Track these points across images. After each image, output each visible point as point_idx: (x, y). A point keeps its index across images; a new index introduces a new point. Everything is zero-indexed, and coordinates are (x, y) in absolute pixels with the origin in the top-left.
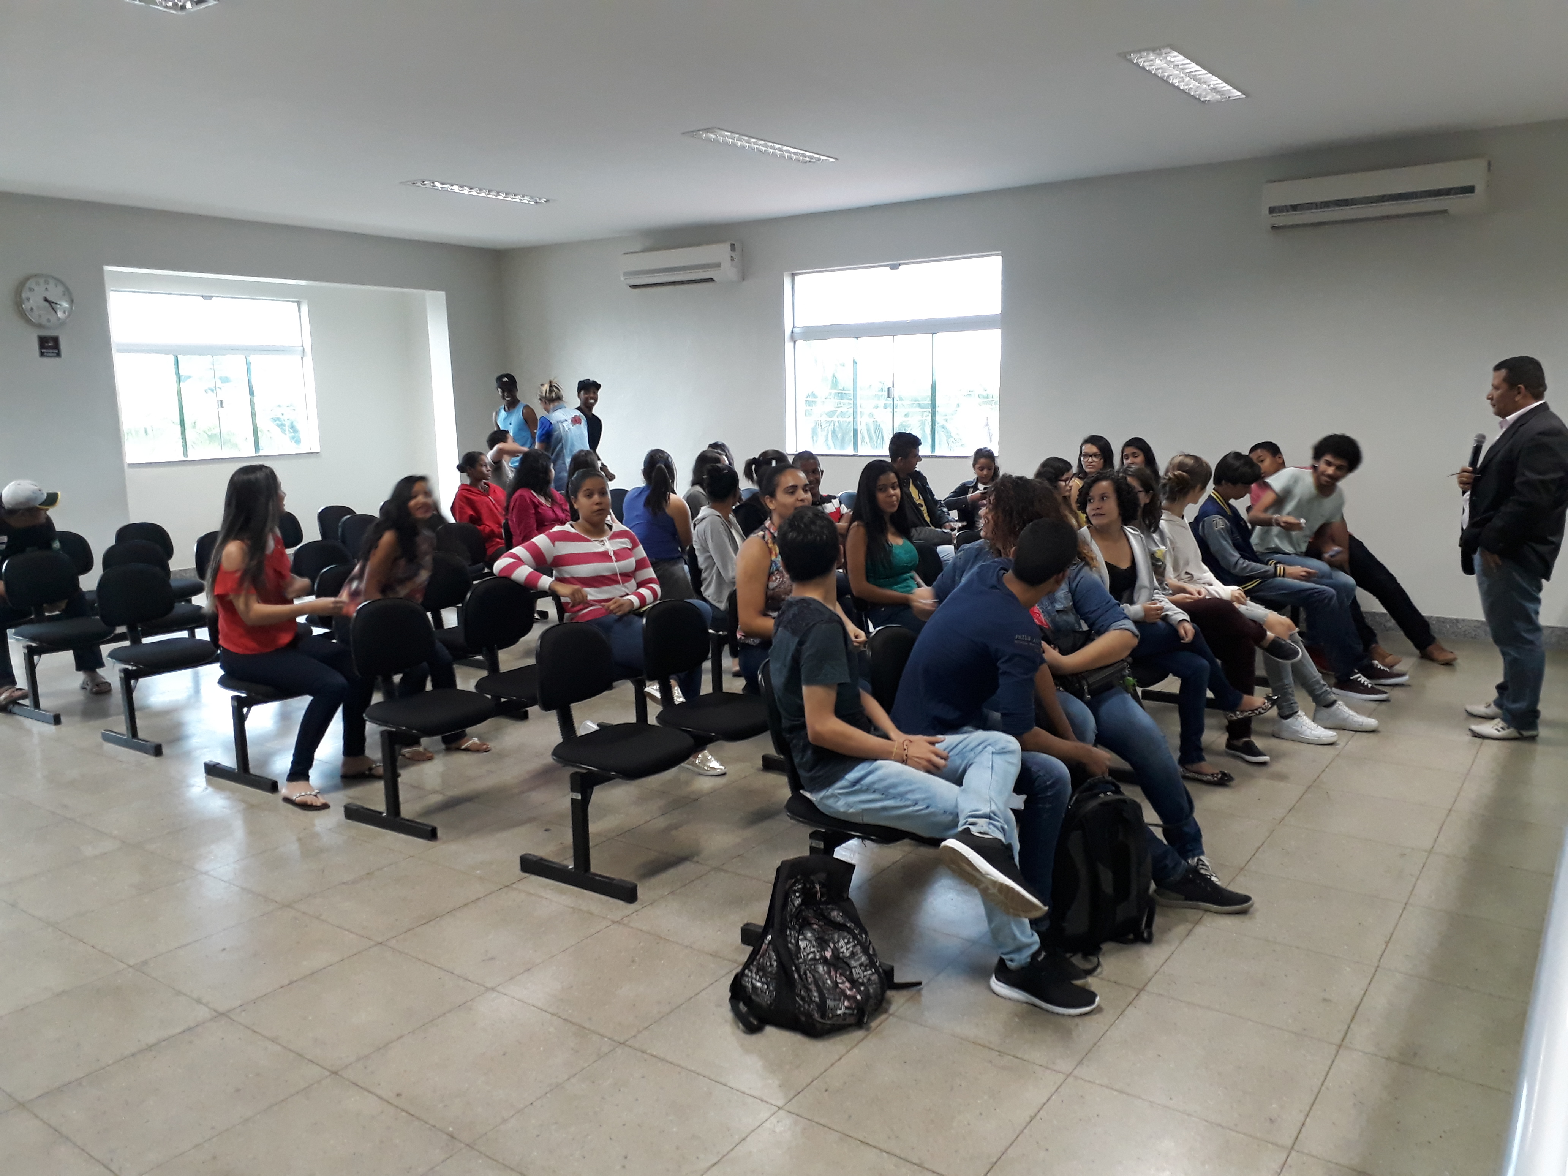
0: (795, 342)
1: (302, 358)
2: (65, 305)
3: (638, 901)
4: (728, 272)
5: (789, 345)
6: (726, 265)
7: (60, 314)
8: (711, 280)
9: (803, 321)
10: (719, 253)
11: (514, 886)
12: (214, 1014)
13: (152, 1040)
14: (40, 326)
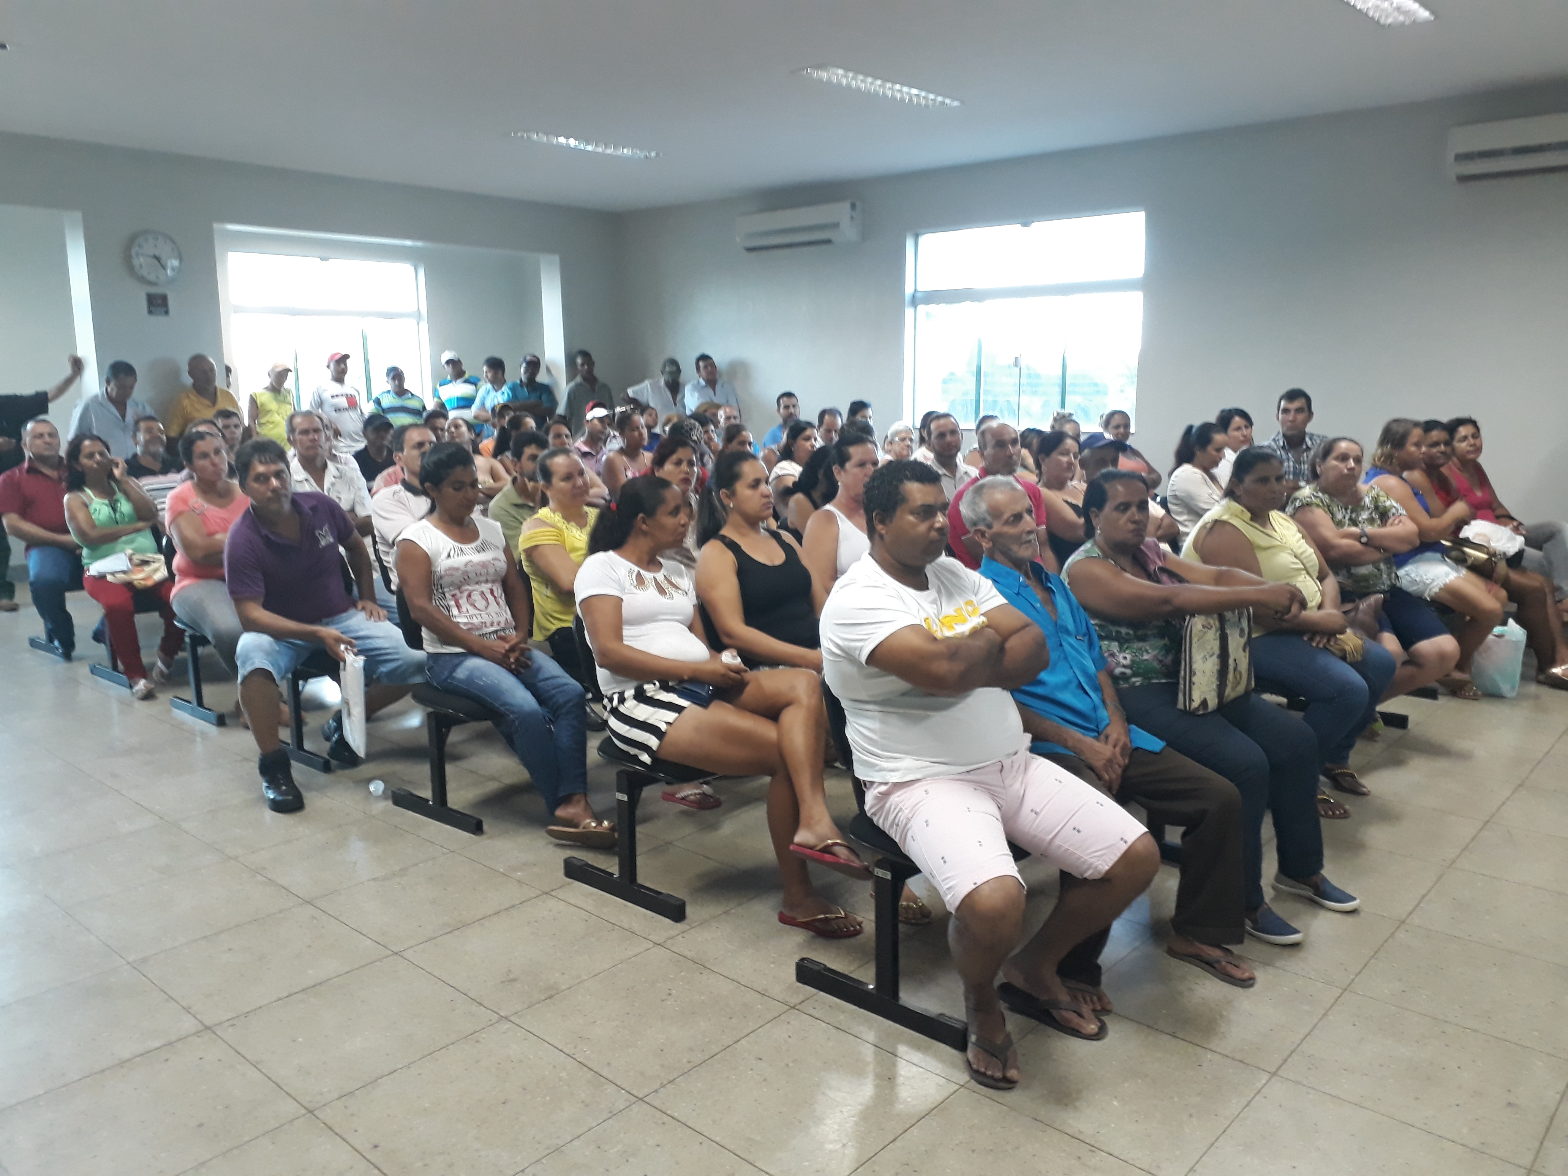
0: (916, 308)
1: (418, 324)
2: (175, 263)
3: (686, 921)
4: (848, 232)
5: (909, 312)
6: (845, 223)
7: (169, 272)
8: (828, 242)
9: (924, 286)
10: (840, 211)
11: (553, 893)
12: (200, 1027)
13: (126, 1055)
14: (150, 283)
